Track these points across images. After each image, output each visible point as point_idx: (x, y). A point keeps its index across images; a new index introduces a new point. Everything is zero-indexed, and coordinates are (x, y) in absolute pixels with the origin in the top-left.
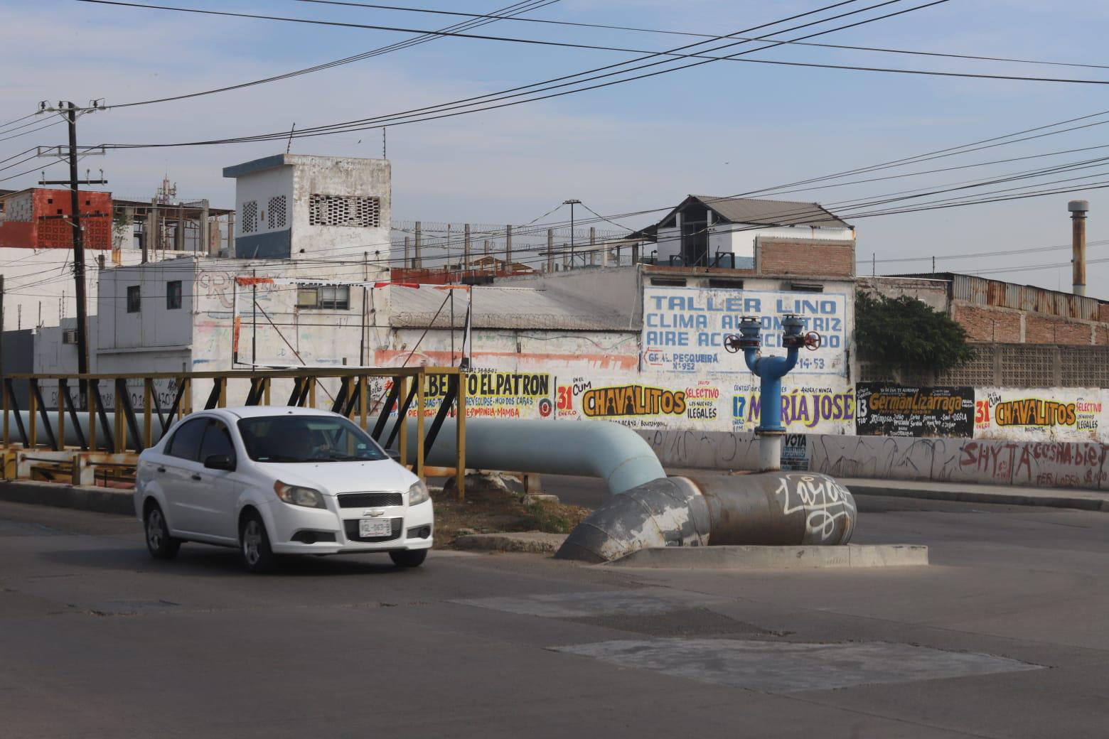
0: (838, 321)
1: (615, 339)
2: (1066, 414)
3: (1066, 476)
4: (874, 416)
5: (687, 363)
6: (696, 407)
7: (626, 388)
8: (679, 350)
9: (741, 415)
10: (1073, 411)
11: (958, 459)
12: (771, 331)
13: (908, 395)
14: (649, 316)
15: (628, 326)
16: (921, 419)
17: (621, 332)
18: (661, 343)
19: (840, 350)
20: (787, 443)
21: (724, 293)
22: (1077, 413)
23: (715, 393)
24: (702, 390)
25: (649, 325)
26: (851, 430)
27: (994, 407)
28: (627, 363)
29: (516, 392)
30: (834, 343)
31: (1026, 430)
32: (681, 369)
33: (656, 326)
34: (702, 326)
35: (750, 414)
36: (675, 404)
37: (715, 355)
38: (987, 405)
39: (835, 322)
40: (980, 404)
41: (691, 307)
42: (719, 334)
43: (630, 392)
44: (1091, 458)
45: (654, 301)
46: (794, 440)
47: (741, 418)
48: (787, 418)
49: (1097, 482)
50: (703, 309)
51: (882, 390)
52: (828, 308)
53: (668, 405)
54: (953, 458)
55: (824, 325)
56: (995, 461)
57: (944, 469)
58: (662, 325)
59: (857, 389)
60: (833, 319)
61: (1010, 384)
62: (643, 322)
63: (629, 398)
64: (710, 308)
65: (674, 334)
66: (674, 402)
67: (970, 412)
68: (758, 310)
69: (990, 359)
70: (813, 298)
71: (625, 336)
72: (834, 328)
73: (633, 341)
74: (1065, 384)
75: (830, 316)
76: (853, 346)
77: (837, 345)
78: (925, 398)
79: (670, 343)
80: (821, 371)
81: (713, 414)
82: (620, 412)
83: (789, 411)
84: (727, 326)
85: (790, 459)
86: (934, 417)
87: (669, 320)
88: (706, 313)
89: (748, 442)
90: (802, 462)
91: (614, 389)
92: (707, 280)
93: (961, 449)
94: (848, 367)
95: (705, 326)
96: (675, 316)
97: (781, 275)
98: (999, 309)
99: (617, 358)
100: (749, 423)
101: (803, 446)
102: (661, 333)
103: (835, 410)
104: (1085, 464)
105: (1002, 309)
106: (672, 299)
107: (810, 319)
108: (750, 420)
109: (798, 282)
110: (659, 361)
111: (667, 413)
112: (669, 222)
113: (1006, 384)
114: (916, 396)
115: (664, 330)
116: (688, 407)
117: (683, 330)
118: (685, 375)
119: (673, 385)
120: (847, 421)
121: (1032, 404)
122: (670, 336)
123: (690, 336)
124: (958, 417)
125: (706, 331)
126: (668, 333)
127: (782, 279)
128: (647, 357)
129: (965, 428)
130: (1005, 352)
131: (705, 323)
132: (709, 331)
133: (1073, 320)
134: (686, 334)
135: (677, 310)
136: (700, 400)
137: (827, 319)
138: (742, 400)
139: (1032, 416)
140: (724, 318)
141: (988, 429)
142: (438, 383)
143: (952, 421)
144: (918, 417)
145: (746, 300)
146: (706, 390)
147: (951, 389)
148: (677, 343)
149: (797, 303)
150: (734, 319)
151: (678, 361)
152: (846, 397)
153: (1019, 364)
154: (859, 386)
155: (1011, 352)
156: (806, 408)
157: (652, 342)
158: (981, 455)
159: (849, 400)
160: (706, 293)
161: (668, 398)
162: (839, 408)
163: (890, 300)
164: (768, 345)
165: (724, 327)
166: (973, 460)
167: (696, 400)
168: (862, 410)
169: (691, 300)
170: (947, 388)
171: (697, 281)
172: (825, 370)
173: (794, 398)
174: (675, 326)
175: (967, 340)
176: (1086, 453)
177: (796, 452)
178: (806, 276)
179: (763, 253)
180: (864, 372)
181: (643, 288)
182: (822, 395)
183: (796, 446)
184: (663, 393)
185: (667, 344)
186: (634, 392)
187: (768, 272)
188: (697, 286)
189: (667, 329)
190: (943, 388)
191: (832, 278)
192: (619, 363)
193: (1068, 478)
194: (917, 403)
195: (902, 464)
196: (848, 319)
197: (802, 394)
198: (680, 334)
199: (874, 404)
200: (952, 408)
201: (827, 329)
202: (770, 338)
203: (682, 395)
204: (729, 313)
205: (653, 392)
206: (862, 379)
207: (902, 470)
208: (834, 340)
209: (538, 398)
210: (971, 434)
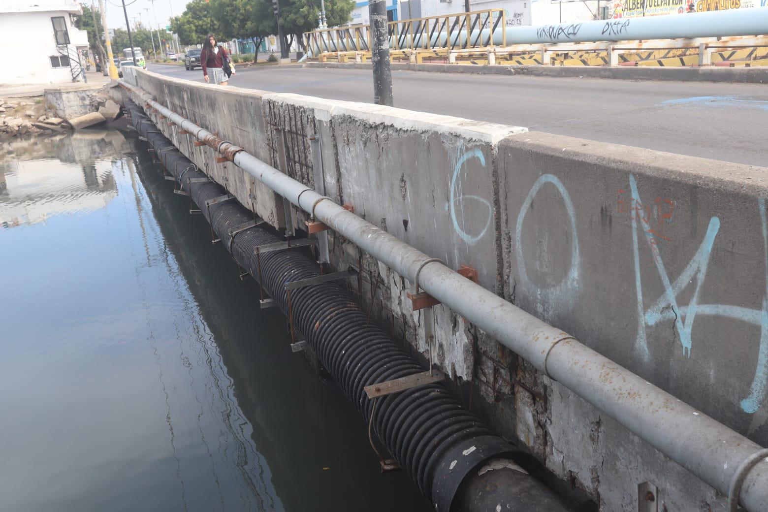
29: (669, 5)
53: (733, 4)
142: (636, 3)
209: (678, 6)
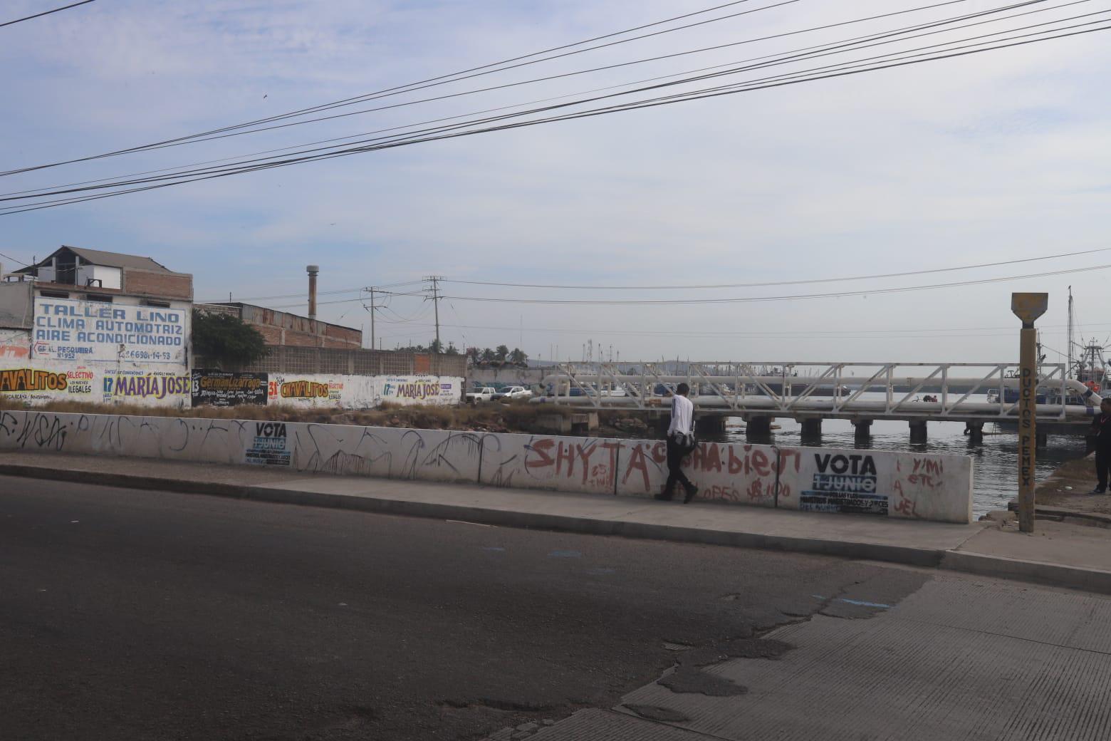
0: (180, 328)
1: (11, 334)
2: (323, 390)
3: (714, 487)
4: (203, 391)
5: (70, 354)
6: (76, 385)
7: (19, 371)
8: (62, 344)
9: (110, 391)
10: (327, 388)
11: (522, 459)
12: (133, 333)
13: (226, 377)
14: (39, 318)
15: (21, 325)
16: (234, 394)
17: (15, 329)
18: (48, 339)
19: (181, 347)
20: (259, 433)
21: (97, 305)
22: (329, 390)
23: (90, 375)
24: (80, 373)
25: (39, 325)
26: (188, 401)
27: (280, 386)
28: (20, 352)
30: (177, 342)
31: (299, 400)
32: (64, 358)
33: (44, 326)
34: (80, 327)
35: (117, 390)
36: (59, 383)
37: (91, 348)
38: (276, 385)
39: (178, 328)
40: (271, 383)
41: (72, 313)
42: (93, 334)
43: (22, 374)
44: (756, 464)
45: (42, 308)
46: (268, 430)
47: (110, 393)
48: (143, 393)
49: (772, 498)
50: (81, 315)
51: (209, 374)
52: (173, 318)
53: (53, 383)
54: (514, 457)
55: (171, 330)
56: (586, 463)
57: (500, 471)
58: (49, 325)
59: (192, 374)
60: (177, 326)
61: (290, 371)
62: (33, 323)
63: (21, 378)
64: (87, 314)
65: (58, 332)
66: (58, 382)
67: (265, 388)
68: (123, 317)
69: (278, 355)
70: (163, 311)
71: (18, 333)
72: (177, 332)
73: (25, 337)
74: (323, 372)
75: (175, 324)
76: (190, 345)
77: (179, 344)
78: (237, 380)
79: (56, 339)
80: (169, 361)
81: (88, 390)
82: (13, 388)
83: (145, 388)
84: (100, 328)
85: (264, 451)
86: (242, 392)
87: (54, 321)
88: (84, 318)
89: (205, 431)
90: (281, 455)
91: (8, 371)
92: (85, 295)
93: (526, 447)
94: (186, 359)
95: (83, 327)
96: (60, 319)
97: (141, 295)
98: (269, 326)
99: (11, 349)
100: (115, 396)
101: (282, 436)
102: (48, 331)
103: (177, 387)
104: (747, 472)
105: (272, 326)
106: (57, 307)
107: (160, 325)
108: (116, 394)
109: (152, 300)
110: (46, 352)
111: (53, 389)
112: (47, 263)
113: (288, 371)
114: (231, 378)
115: (51, 329)
116: (69, 385)
117: (66, 329)
118: (67, 362)
119: (57, 369)
120: (184, 395)
121: (303, 384)
122: (56, 334)
123: (71, 334)
124: (258, 392)
125: (84, 331)
126: (53, 332)
127: (141, 297)
128: (36, 348)
129: (262, 399)
130: (287, 351)
131: (83, 326)
132: (86, 331)
133: (313, 334)
134: (68, 332)
135: (61, 315)
136: (79, 380)
137: (173, 326)
138: (111, 380)
139: (303, 392)
140: (98, 322)
141: (277, 399)
143: (254, 394)
144: (232, 392)
145: (114, 310)
146: (83, 373)
147: (253, 374)
148: (61, 339)
149: (152, 314)
150: (105, 324)
151: (61, 352)
152: (185, 379)
153: (296, 359)
154: (193, 371)
155: (290, 351)
156: (157, 385)
157: (41, 338)
158: (560, 456)
159: (187, 381)
160: (84, 304)
161: (53, 379)
162: (179, 385)
163: (214, 316)
164: (130, 342)
165: (97, 328)
166: (547, 461)
167: (76, 380)
168: (196, 387)
169: (72, 308)
170: (251, 374)
171: (77, 295)
172: (171, 360)
173: (148, 379)
174: (60, 326)
175: (266, 343)
176: (747, 458)
177: (271, 443)
178: (159, 296)
179: (127, 278)
180: (197, 362)
181: (34, 298)
182: (168, 377)
183: (273, 436)
184: (49, 375)
185: (53, 339)
186: (25, 374)
187: (131, 292)
188: (77, 298)
189: (53, 329)
190: (249, 373)
191: (177, 298)
192: (13, 352)
193: (716, 490)
194: (232, 383)
195: (432, 463)
196: (186, 326)
197: (154, 376)
198: (63, 332)
199: (203, 383)
200: (254, 386)
201: (173, 333)
202: (131, 337)
203: (64, 377)
204: (102, 319)
205: (41, 374)
206: (196, 366)
207: (435, 470)
208: (177, 340)
210: (266, 403)
